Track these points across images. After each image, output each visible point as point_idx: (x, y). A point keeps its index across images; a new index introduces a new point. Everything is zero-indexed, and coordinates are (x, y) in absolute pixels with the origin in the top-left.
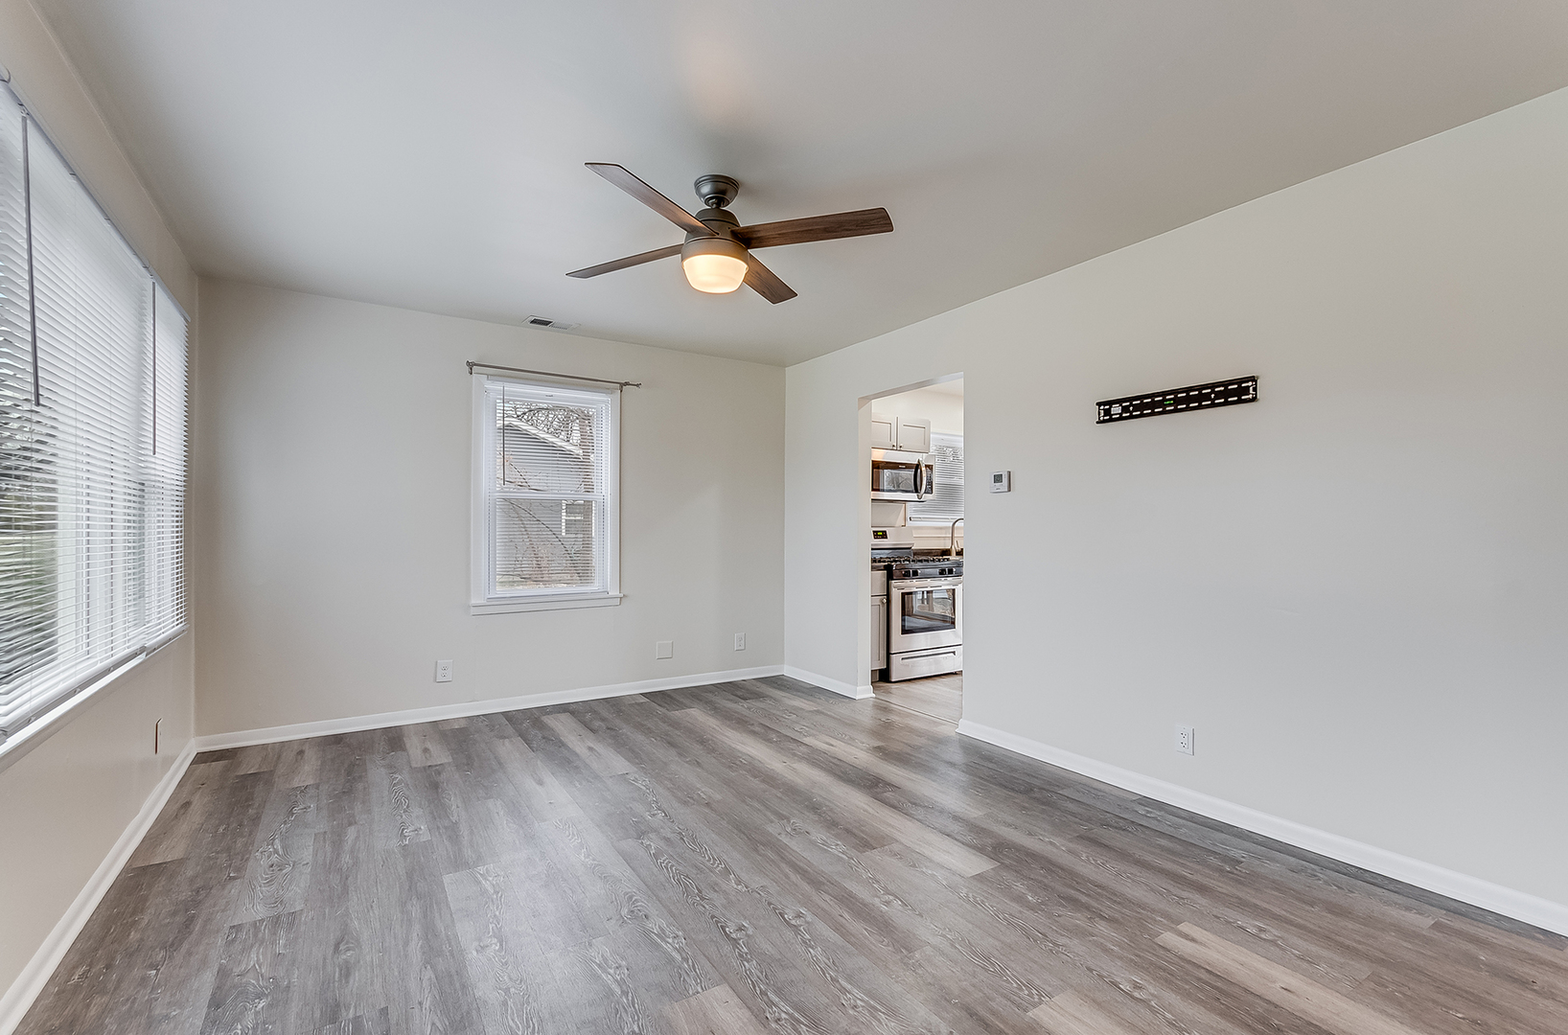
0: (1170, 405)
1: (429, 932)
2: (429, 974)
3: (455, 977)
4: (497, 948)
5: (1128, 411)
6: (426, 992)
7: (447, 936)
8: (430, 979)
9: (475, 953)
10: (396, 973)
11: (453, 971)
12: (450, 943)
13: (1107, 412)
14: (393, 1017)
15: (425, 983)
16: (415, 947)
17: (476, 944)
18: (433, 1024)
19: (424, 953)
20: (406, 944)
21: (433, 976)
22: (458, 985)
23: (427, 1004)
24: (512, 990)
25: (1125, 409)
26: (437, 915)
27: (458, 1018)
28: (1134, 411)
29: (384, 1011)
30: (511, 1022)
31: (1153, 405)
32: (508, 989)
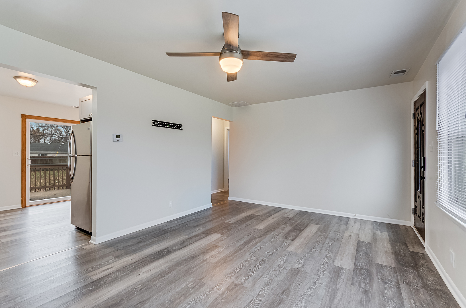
0: (168, 126)
1: (332, 298)
2: (338, 286)
3: (332, 281)
4: (318, 281)
5: (159, 125)
6: (341, 282)
7: (328, 293)
8: (338, 285)
9: (324, 284)
10: (347, 292)
11: (332, 283)
12: (328, 290)
13: (154, 123)
14: (350, 282)
15: (340, 285)
16: (338, 297)
17: (322, 286)
18: (342, 276)
19: (337, 293)
20: (341, 299)
21: (337, 285)
22: (333, 279)
23: (342, 280)
24: (322, 271)
25: (158, 124)
26: (327, 303)
27: (336, 273)
28: (161, 125)
29: (353, 285)
30: (327, 267)
31: (165, 125)
32: (322, 272)
